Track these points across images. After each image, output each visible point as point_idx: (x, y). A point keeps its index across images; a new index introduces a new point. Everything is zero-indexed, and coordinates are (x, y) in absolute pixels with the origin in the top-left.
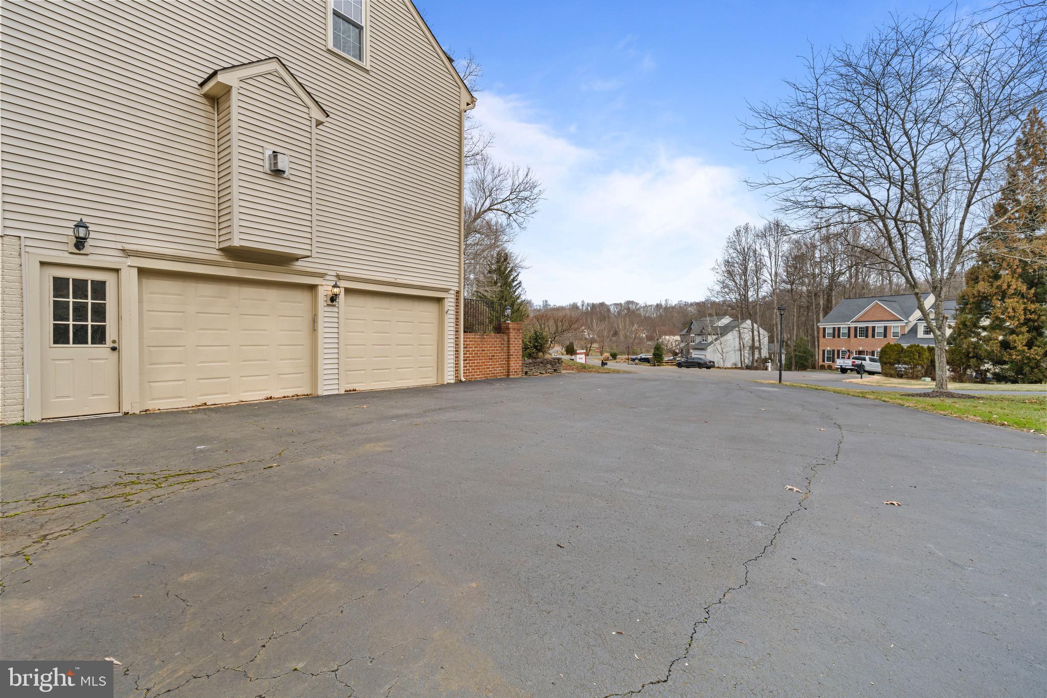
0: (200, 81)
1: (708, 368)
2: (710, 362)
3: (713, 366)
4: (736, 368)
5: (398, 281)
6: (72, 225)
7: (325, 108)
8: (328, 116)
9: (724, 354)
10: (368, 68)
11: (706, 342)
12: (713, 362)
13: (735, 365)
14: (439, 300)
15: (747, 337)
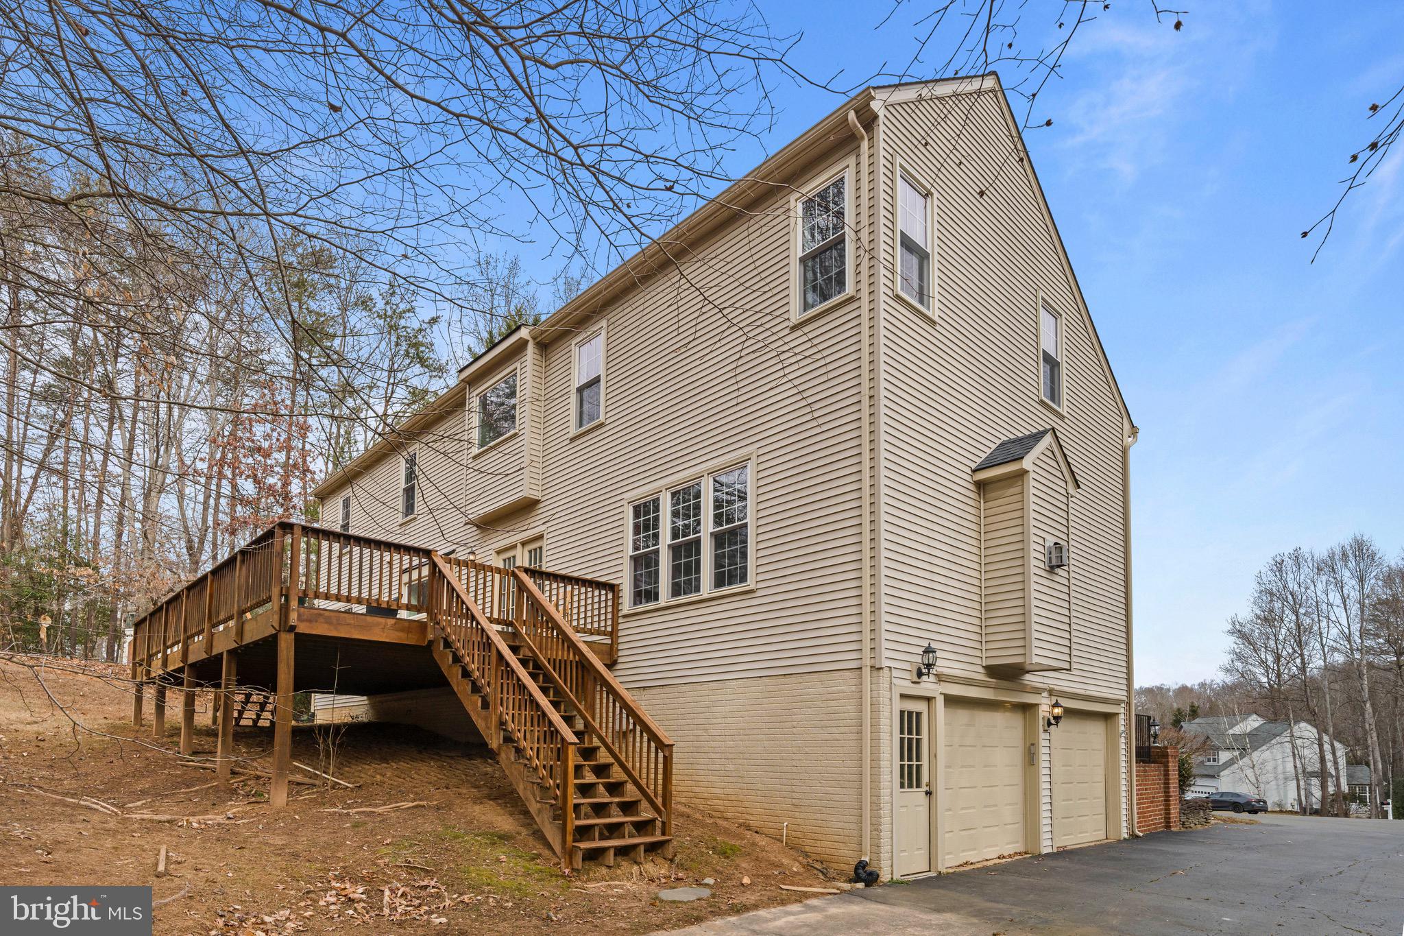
0: (974, 466)
1: (1254, 811)
2: (1259, 801)
3: (1265, 810)
4: (1281, 812)
5: (1088, 693)
6: (920, 650)
7: (1078, 477)
8: (1079, 487)
9: (1262, 786)
10: (1065, 414)
11: (1215, 764)
12: (1265, 802)
13: (1279, 805)
14: (1108, 717)
15: (1310, 754)
